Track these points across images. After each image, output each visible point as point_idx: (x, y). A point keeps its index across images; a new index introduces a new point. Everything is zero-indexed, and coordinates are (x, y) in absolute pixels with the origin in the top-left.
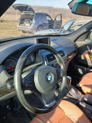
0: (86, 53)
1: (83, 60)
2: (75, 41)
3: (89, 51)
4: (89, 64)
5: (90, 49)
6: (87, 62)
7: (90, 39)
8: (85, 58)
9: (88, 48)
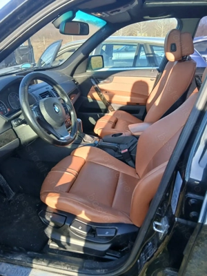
0: (93, 91)
1: (91, 102)
2: (72, 75)
3: (96, 86)
4: (101, 108)
5: (97, 84)
6: (97, 104)
7: (92, 69)
8: (93, 99)
9: (93, 82)
